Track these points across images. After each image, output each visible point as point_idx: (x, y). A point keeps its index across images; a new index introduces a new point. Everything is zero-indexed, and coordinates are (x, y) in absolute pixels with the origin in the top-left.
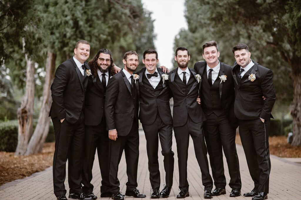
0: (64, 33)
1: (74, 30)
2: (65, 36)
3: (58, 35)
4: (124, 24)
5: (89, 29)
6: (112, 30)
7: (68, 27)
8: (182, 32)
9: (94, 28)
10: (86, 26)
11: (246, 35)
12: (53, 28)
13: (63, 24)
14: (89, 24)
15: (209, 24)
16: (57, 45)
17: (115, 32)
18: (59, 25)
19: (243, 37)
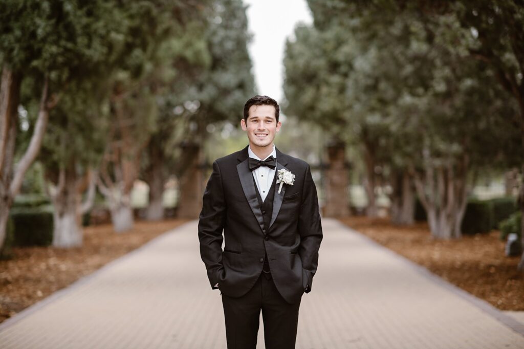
0: (32, 28)
1: (53, 21)
2: (33, 35)
3: (18, 33)
4: (162, 11)
5: (85, 20)
6: (136, 22)
7: (40, 16)
8: (300, 30)
9: (98, 19)
10: (79, 13)
11: (423, 34)
12: (8, 19)
13: (29, 10)
14: (85, 9)
15: (343, 10)
16: (18, 54)
17: (145, 27)
18: (21, 12)
19: (418, 40)
